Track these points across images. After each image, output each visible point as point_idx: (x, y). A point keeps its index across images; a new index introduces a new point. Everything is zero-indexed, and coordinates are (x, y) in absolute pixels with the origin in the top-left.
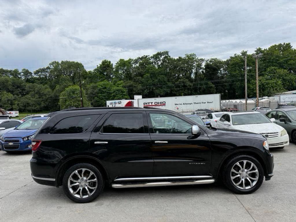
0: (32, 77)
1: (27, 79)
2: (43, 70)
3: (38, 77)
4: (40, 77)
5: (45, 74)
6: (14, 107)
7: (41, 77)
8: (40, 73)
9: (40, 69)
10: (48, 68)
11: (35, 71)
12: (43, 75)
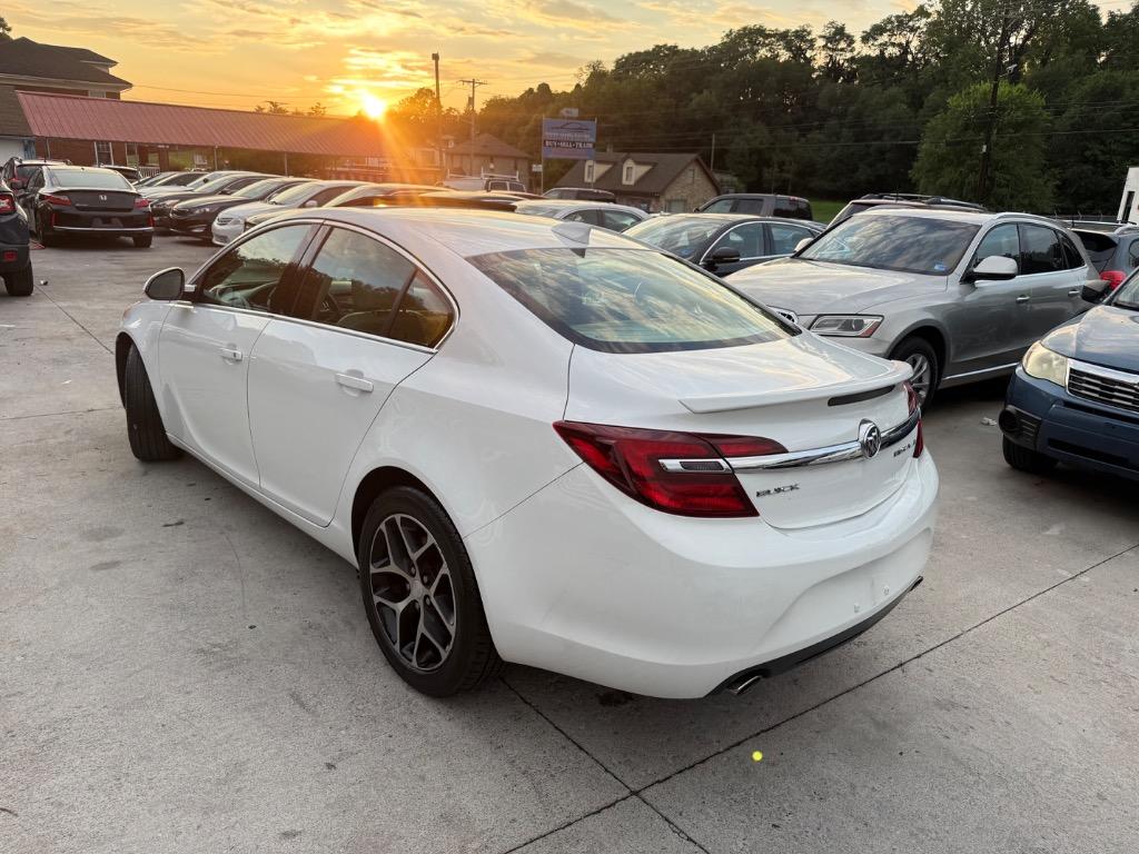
0: (855, 53)
1: (834, 63)
2: (902, 23)
3: (874, 52)
4: (882, 53)
5: (904, 42)
6: (767, 174)
7: (887, 55)
8: (884, 38)
9: (889, 21)
10: (922, 12)
11: (868, 29)
12: (893, 44)
